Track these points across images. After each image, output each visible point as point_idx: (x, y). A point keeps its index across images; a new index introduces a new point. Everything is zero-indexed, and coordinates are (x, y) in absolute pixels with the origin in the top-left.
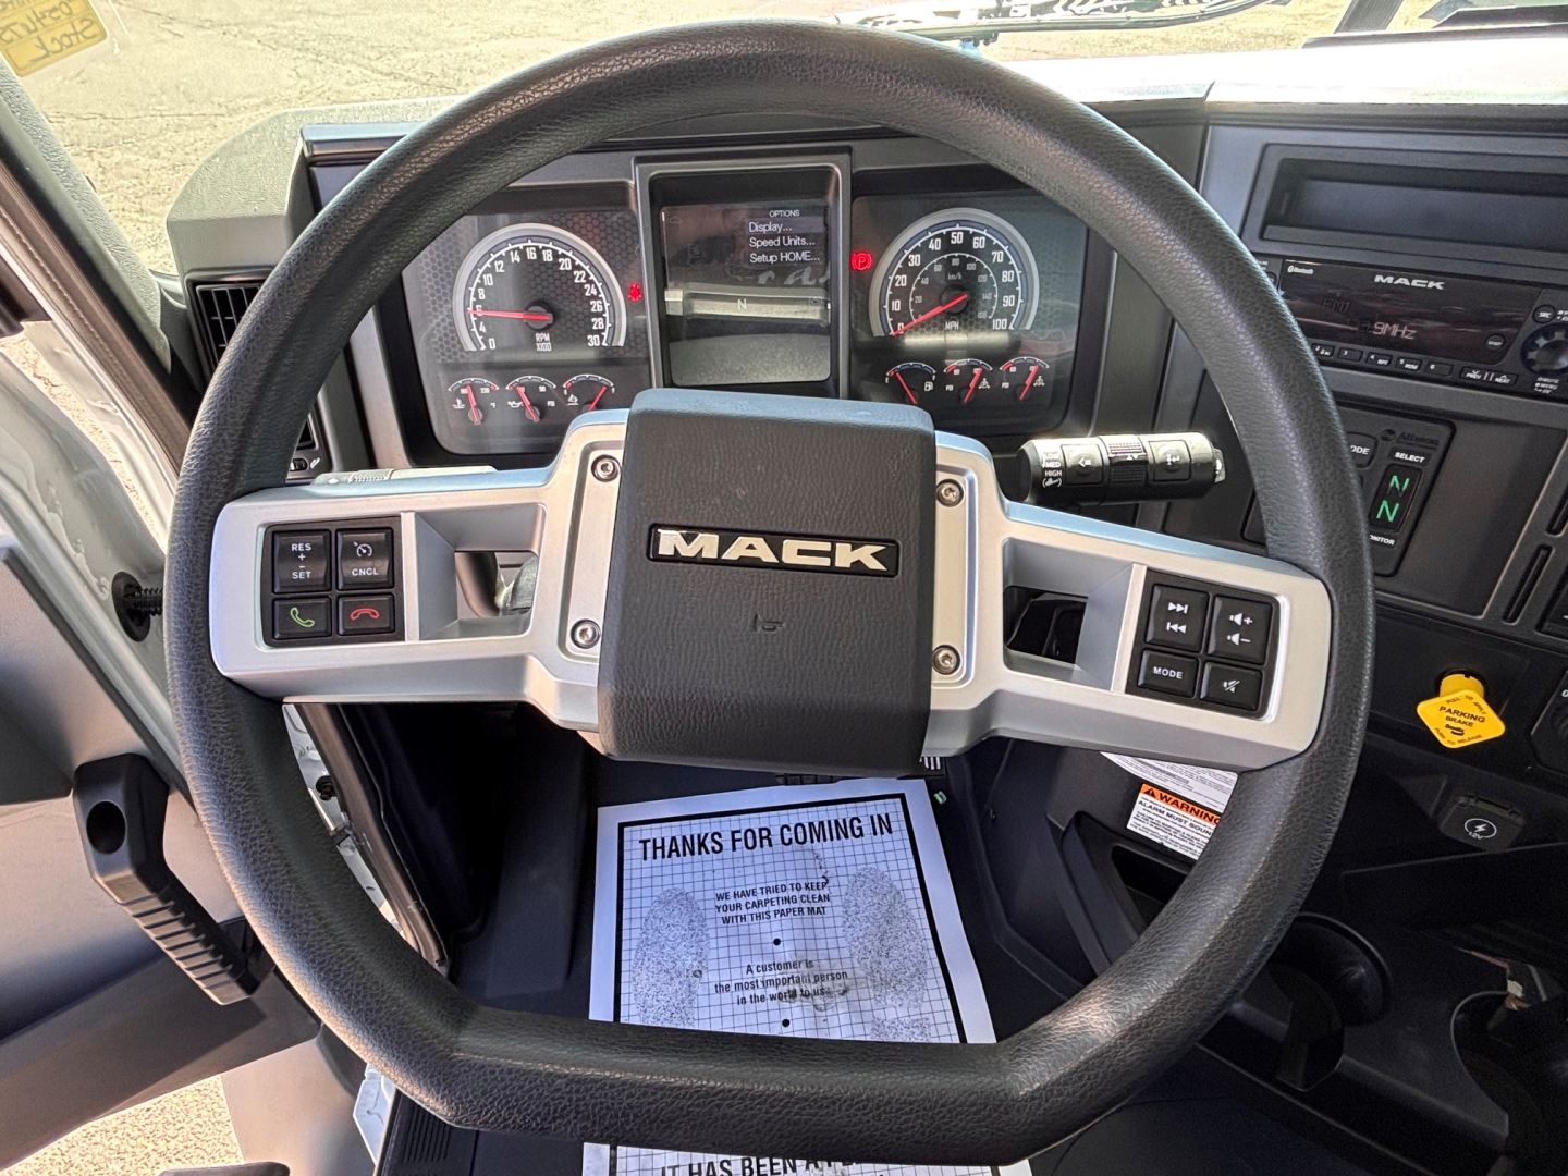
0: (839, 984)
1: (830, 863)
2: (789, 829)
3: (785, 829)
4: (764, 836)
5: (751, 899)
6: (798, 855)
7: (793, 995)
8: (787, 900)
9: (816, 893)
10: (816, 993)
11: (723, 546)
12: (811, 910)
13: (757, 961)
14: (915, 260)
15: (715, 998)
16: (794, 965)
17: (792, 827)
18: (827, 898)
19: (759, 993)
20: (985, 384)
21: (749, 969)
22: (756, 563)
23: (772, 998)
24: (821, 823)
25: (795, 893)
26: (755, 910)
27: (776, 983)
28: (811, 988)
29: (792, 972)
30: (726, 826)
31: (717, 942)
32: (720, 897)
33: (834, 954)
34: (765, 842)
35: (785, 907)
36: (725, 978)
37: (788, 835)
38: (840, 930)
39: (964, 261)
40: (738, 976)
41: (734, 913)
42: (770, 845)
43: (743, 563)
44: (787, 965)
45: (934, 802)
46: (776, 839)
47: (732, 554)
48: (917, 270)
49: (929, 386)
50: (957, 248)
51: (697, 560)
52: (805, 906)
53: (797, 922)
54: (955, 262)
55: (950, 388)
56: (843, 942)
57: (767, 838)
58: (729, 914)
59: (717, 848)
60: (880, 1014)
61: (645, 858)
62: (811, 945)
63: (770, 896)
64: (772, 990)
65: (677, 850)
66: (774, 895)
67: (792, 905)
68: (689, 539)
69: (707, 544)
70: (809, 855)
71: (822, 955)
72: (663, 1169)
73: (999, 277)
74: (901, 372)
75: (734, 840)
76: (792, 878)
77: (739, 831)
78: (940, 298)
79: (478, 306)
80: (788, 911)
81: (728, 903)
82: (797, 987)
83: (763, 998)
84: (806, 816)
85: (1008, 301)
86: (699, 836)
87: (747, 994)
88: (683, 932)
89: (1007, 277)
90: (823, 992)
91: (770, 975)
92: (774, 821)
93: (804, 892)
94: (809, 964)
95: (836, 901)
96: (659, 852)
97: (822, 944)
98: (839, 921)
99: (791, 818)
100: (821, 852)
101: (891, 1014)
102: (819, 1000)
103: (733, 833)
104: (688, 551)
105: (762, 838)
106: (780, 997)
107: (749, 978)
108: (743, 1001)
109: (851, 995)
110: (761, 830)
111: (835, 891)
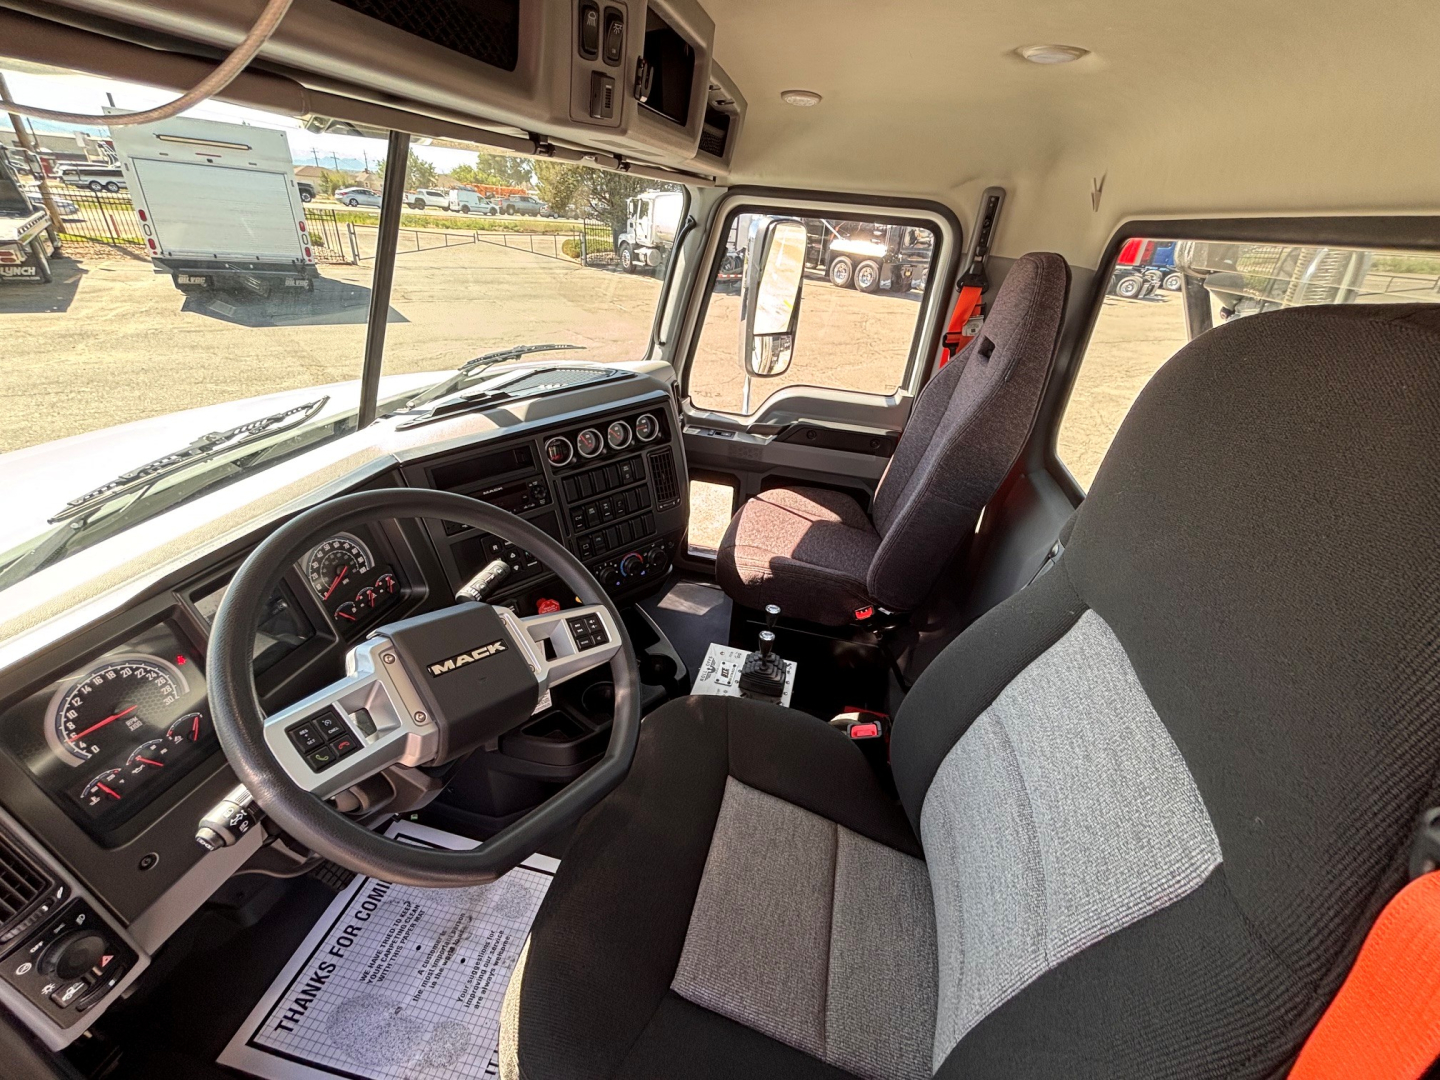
0: (465, 921)
1: (400, 896)
2: (360, 912)
3: (359, 915)
4: (351, 931)
5: (382, 956)
6: (381, 913)
7: (452, 949)
8: (401, 931)
9: (410, 912)
10: (460, 936)
11: (455, 663)
12: (417, 919)
13: (419, 967)
14: (316, 565)
15: (420, 1003)
16: (438, 942)
17: (361, 909)
18: (417, 907)
19: (437, 971)
20: (374, 595)
21: (420, 972)
22: (468, 663)
23: (445, 964)
24: (374, 890)
25: (400, 924)
26: (390, 956)
27: (440, 957)
28: (456, 937)
29: (440, 947)
30: (323, 956)
31: (388, 991)
32: (363, 978)
33: (448, 917)
34: (355, 932)
35: (404, 934)
36: (414, 992)
37: (363, 915)
38: (440, 908)
39: (335, 554)
40: (418, 983)
41: (381, 971)
42: (359, 929)
43: (464, 665)
44: (435, 947)
45: (414, 821)
46: (359, 924)
47: (459, 663)
48: (318, 568)
49: (354, 610)
50: (329, 551)
51: (450, 671)
52: (412, 921)
53: (417, 930)
54: (332, 557)
55: (362, 605)
56: (446, 909)
57: (353, 929)
58: (379, 975)
59: (331, 968)
60: (493, 904)
61: (291, 1030)
62: (434, 928)
63: (390, 942)
64: (442, 961)
65: (306, 1001)
66: (392, 939)
67: (406, 930)
68: (443, 666)
69: (449, 664)
70: (385, 907)
71: (444, 923)
72: (487, 1072)
73: (351, 553)
74: (340, 611)
75: (336, 954)
76: (390, 924)
77: (334, 947)
78: (336, 572)
79: (71, 735)
80: (407, 933)
81: (371, 973)
82: (450, 946)
83: (441, 970)
84: (362, 898)
85: (361, 560)
86: (312, 979)
87: (433, 979)
88: (365, 1014)
89: (354, 551)
90: (462, 932)
91: (432, 961)
92: (349, 919)
93: (403, 919)
94: (443, 933)
95: (422, 903)
96: (297, 1017)
97: (438, 921)
98: (434, 906)
99: (356, 906)
100: (390, 899)
101: (496, 898)
102: (465, 936)
103: (331, 952)
104: (445, 669)
105: (351, 934)
106: (448, 958)
107: (425, 974)
108: (434, 983)
109: (474, 916)
110: (345, 932)
111: (417, 901)
